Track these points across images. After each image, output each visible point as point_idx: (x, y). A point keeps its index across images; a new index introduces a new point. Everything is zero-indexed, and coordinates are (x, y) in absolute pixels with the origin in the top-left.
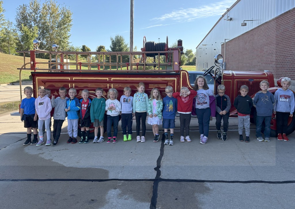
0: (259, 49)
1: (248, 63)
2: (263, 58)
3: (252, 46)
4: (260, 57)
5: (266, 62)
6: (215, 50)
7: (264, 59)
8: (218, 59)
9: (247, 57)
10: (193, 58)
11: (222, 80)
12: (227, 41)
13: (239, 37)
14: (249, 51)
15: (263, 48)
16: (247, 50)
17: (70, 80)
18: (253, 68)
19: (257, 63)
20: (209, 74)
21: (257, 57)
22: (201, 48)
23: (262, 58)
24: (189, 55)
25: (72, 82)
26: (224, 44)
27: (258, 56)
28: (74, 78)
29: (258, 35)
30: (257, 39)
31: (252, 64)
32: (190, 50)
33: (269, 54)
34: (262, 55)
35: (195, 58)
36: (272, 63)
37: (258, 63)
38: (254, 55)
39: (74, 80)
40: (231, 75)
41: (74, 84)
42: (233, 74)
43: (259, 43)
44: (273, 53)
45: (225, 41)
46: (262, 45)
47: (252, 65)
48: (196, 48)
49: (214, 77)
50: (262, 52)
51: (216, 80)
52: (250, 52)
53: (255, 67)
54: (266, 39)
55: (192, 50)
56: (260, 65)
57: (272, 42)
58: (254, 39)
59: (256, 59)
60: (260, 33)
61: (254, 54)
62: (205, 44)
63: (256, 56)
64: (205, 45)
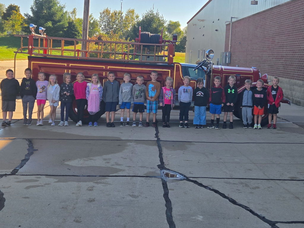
0: (270, 38)
1: (258, 56)
2: (275, 51)
3: (263, 34)
4: (271, 49)
5: (276, 57)
6: (216, 30)
7: (275, 53)
8: (209, 54)
9: (257, 48)
10: (181, 37)
11: (211, 74)
12: (234, 20)
13: (249, 17)
14: (260, 39)
15: (275, 37)
16: (258, 38)
17: (66, 66)
18: (263, 63)
19: (267, 56)
20: (200, 68)
21: (268, 49)
22: (195, 25)
23: (273, 51)
24: (175, 32)
25: (68, 68)
26: (230, 24)
27: (269, 47)
28: (70, 65)
29: (270, 20)
30: (269, 25)
31: (263, 58)
32: (176, 23)
33: (280, 47)
34: (273, 47)
35: (185, 38)
36: (282, 59)
37: (269, 56)
38: (265, 46)
39: (70, 66)
40: (220, 70)
41: (70, 70)
42: (222, 69)
43: (271, 31)
44: (283, 46)
45: (231, 20)
46: (274, 34)
47: (262, 60)
48: (187, 23)
49: (205, 71)
50: (274, 43)
51: (207, 74)
52: (261, 41)
53: (265, 62)
54: (278, 27)
55: (180, 23)
56: (270, 60)
57: (284, 32)
58: (266, 25)
59: (267, 51)
60: (272, 17)
61: (265, 44)
62: (202, 19)
63: (267, 47)
64: (203, 21)
